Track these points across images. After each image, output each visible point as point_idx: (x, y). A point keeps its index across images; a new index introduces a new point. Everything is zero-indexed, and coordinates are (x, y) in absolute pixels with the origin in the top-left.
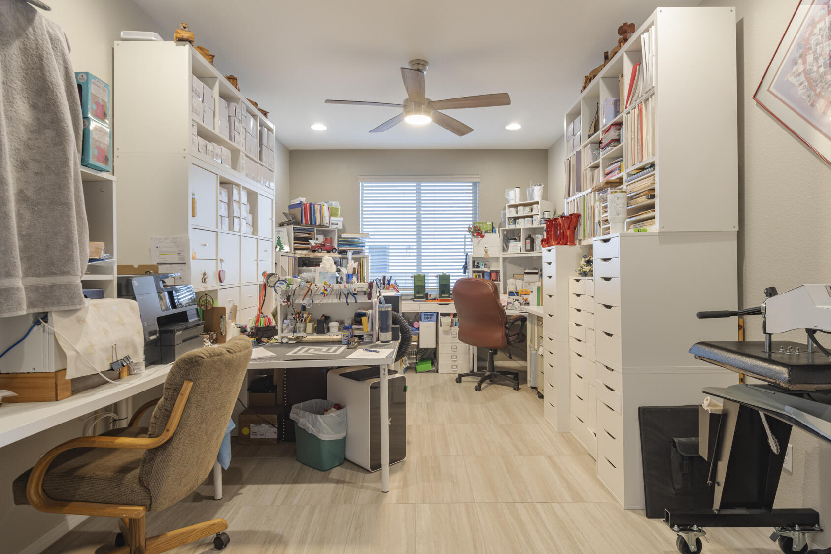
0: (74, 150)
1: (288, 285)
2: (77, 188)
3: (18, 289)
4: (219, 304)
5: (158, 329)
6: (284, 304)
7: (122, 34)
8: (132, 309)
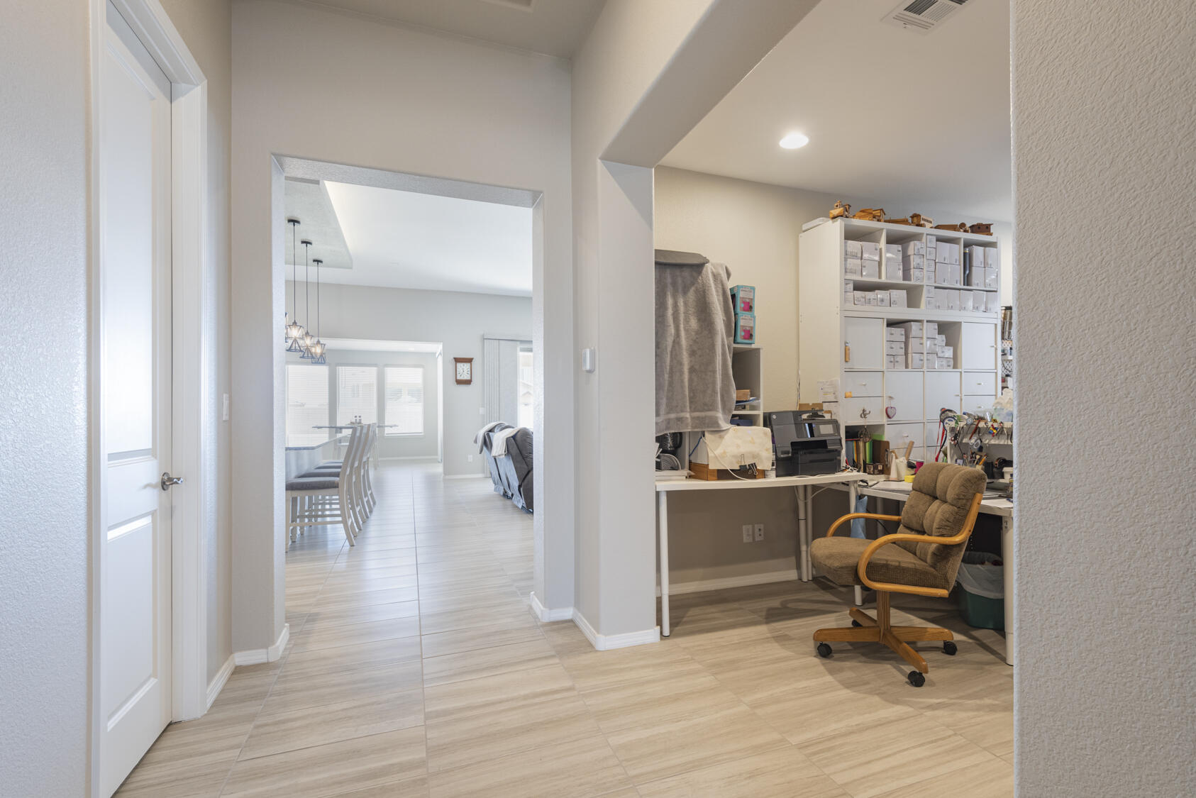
0: (722, 335)
1: (957, 423)
2: (724, 360)
3: (687, 418)
4: (885, 439)
5: (791, 450)
6: (953, 443)
7: (805, 227)
8: (765, 434)
